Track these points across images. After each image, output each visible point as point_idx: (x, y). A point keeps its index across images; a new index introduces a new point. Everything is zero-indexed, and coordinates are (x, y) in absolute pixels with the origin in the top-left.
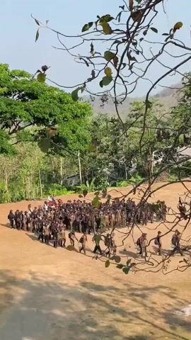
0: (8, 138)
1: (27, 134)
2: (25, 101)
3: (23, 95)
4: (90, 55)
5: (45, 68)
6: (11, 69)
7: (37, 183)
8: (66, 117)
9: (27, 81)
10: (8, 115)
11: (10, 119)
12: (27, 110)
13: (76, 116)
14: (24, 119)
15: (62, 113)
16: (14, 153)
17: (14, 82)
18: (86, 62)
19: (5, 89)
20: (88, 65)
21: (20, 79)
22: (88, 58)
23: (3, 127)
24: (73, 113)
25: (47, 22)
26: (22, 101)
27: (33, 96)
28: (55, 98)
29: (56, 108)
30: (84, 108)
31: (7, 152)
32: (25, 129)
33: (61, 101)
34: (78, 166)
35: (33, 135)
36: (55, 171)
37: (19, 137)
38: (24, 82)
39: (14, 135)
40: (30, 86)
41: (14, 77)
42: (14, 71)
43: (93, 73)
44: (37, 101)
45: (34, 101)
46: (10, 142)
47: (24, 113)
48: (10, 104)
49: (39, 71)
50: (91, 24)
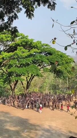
0: (40, 70)
1: (47, 69)
2: (47, 56)
3: (46, 53)
4: (73, 34)
5: (55, 39)
6: (42, 43)
7: (50, 90)
8: (63, 63)
9: (48, 48)
10: (40, 61)
11: (41, 62)
12: (48, 59)
13: (67, 63)
14: (46, 63)
15: (61, 61)
16: (42, 76)
17: (43, 48)
18: (71, 37)
19: (40, 51)
20: (72, 38)
21: (46, 47)
22: (72, 35)
23: (38, 66)
24: (66, 61)
25: (57, 20)
26: (46, 56)
27: (50, 54)
28: (59, 55)
29: (59, 59)
30: (70, 59)
31: (39, 76)
32: (47, 67)
33: (61, 56)
34: (67, 84)
35: (49, 70)
36: (57, 85)
37: (44, 70)
38: (47, 48)
39: (42, 69)
40: (49, 50)
41: (43, 46)
42: (43, 44)
43: (74, 41)
44: (52, 56)
45: (51, 56)
46: (40, 72)
47: (47, 60)
48: (41, 57)
49: (53, 40)
50: (74, 22)
